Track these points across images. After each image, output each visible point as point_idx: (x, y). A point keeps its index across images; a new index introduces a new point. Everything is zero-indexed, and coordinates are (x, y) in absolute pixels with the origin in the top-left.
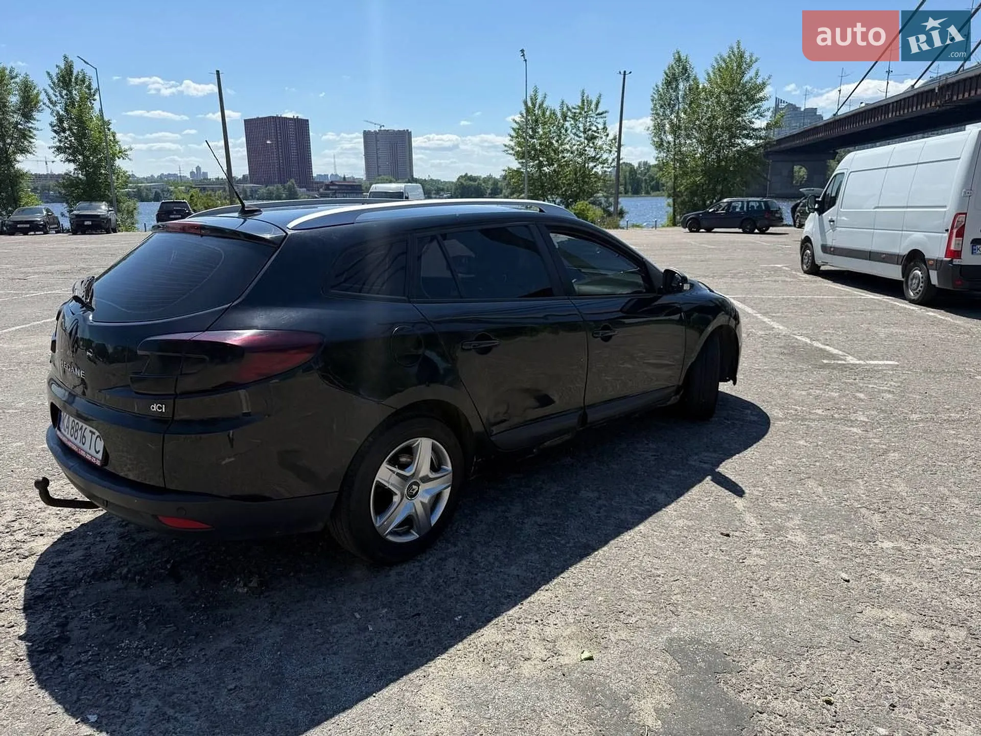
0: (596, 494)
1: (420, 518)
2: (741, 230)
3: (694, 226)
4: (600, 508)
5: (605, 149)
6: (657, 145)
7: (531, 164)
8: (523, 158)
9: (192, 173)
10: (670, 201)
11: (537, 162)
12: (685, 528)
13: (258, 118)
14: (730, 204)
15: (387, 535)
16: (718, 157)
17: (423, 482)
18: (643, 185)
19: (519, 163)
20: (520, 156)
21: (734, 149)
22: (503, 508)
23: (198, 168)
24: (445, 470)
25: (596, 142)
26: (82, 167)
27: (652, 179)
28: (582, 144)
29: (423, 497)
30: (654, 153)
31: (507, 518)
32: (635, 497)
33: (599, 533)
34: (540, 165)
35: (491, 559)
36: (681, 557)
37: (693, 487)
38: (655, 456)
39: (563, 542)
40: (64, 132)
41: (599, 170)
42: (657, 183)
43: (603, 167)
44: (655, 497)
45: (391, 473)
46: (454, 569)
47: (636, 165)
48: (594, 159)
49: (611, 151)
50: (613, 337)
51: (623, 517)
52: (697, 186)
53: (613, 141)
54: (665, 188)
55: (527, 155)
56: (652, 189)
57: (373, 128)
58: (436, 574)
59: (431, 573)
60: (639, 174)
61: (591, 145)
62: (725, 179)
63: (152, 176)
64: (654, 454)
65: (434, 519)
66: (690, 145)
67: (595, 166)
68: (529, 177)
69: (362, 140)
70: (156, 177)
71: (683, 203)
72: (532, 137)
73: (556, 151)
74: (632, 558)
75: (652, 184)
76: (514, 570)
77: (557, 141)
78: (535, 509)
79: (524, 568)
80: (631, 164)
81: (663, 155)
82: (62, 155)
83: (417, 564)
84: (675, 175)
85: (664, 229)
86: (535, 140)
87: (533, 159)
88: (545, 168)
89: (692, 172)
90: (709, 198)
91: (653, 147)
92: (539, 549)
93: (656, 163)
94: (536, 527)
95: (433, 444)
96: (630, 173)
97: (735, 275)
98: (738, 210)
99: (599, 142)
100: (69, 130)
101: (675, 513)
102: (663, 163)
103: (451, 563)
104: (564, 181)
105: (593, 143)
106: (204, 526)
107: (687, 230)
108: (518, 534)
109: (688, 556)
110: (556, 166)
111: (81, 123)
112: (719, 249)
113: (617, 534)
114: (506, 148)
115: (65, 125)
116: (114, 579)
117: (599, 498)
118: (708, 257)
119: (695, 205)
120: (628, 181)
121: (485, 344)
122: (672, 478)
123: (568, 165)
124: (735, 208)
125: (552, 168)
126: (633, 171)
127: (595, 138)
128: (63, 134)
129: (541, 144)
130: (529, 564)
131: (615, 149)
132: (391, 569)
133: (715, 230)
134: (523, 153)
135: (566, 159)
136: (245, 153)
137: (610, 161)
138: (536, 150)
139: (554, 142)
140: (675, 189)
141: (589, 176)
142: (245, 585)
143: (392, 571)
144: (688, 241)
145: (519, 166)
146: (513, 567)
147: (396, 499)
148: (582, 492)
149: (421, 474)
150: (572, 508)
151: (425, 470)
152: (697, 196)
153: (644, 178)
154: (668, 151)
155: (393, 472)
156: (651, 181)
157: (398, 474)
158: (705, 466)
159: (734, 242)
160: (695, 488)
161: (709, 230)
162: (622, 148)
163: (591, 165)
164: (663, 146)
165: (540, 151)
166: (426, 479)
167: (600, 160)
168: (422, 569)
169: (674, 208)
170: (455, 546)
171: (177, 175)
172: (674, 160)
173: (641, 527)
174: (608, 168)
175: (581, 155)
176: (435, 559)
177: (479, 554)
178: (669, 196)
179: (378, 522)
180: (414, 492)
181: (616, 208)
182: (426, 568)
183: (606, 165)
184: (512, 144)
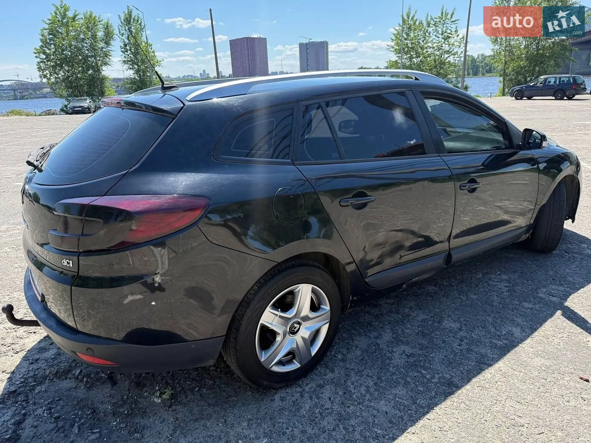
0: (458, 325)
1: (301, 351)
2: (554, 98)
3: (519, 95)
4: (462, 340)
5: (456, 45)
6: (493, 41)
7: (405, 57)
8: (399, 53)
9: (201, 74)
10: (501, 79)
11: (409, 55)
12: (543, 368)
13: (237, 39)
14: (546, 80)
15: (272, 366)
16: (537, 47)
17: (304, 321)
18: (480, 69)
19: (397, 57)
20: (398, 52)
21: (550, 41)
22: (376, 334)
23: (204, 71)
24: (324, 309)
25: (450, 41)
26: (137, 72)
27: (487, 65)
28: (440, 42)
29: (304, 332)
30: (492, 46)
31: (379, 345)
32: (493, 330)
33: (461, 369)
34: (411, 58)
35: (363, 390)
36: (543, 404)
37: (546, 321)
38: (507, 287)
39: (428, 376)
40: (127, 52)
41: (451, 59)
42: (491, 68)
43: (454, 58)
44: (511, 331)
45: (274, 316)
46: (330, 399)
47: (476, 57)
48: (448, 52)
49: (460, 46)
50: (478, 189)
51: (483, 351)
52: (522, 68)
53: (462, 39)
54: (496, 71)
55: (402, 52)
56: (486, 72)
57: (305, 41)
58: (314, 402)
59: (309, 401)
60: (478, 62)
61: (447, 43)
62: (542, 63)
63: (179, 77)
64: (507, 285)
65: (314, 351)
66: (518, 40)
67: (449, 57)
68: (403, 65)
69: (298, 49)
70: (181, 77)
71: (511, 80)
72: (406, 39)
73: (422, 48)
74: (495, 402)
75: (486, 68)
76: (383, 405)
77: (423, 41)
78: (404, 338)
79: (392, 404)
80: (472, 56)
81: (497, 47)
82: (126, 65)
83: (299, 389)
84: (505, 61)
85: (496, 98)
86: (408, 41)
87: (406, 54)
88: (414, 60)
89: (518, 58)
90: (529, 76)
91: (490, 42)
92: (407, 383)
93: (492, 53)
94: (404, 357)
95: (313, 288)
96: (471, 61)
97: (553, 129)
98: (552, 83)
99: (451, 41)
100: (129, 50)
101: (531, 349)
102: (497, 53)
103: (327, 392)
104: (427, 67)
105: (448, 41)
106: (109, 363)
107: (514, 98)
108: (388, 364)
109: (550, 403)
110: (421, 58)
111: (137, 45)
112: (539, 111)
113: (480, 370)
114: (389, 47)
115: (128, 48)
116: (70, 378)
117: (460, 330)
118: (531, 117)
119: (520, 81)
120: (470, 67)
121: (362, 200)
122: (525, 310)
123: (429, 56)
124: (550, 82)
125: (419, 59)
126: (473, 60)
127: (449, 37)
128: (126, 53)
129: (412, 44)
130: (397, 399)
131: (463, 45)
132: (276, 393)
133: (534, 98)
134: (400, 50)
135: (429, 53)
136: (230, 61)
137: (459, 54)
138: (408, 47)
139: (421, 41)
140: (505, 71)
141: (444, 63)
142: (160, 396)
143: (277, 395)
144: (516, 106)
145: (397, 59)
146: (383, 402)
147: (279, 339)
148: (446, 322)
149: (303, 314)
150: (437, 339)
151: (306, 311)
152: (520, 74)
153: (481, 65)
154: (501, 44)
155: (277, 315)
156: (486, 67)
157: (280, 317)
158: (554, 299)
159: (549, 106)
160: (547, 323)
161: (529, 98)
162: (468, 44)
163: (446, 56)
164: (497, 41)
165: (411, 48)
166: (306, 319)
167: (453, 52)
168: (302, 396)
169: (504, 83)
170: (333, 371)
171: (192, 75)
172: (505, 51)
173: (500, 364)
174: (458, 57)
175: (439, 49)
176: (314, 386)
177: (353, 384)
178: (500, 76)
179: (263, 357)
180: (296, 330)
181: (463, 84)
182: (306, 395)
183: (456, 56)
184: (393, 44)
